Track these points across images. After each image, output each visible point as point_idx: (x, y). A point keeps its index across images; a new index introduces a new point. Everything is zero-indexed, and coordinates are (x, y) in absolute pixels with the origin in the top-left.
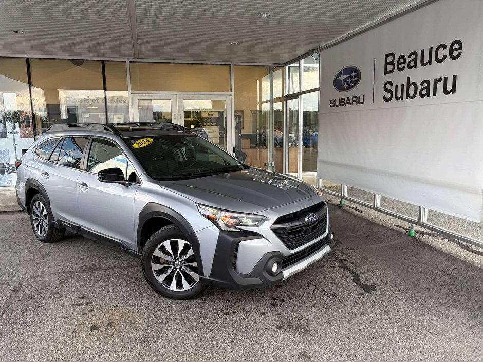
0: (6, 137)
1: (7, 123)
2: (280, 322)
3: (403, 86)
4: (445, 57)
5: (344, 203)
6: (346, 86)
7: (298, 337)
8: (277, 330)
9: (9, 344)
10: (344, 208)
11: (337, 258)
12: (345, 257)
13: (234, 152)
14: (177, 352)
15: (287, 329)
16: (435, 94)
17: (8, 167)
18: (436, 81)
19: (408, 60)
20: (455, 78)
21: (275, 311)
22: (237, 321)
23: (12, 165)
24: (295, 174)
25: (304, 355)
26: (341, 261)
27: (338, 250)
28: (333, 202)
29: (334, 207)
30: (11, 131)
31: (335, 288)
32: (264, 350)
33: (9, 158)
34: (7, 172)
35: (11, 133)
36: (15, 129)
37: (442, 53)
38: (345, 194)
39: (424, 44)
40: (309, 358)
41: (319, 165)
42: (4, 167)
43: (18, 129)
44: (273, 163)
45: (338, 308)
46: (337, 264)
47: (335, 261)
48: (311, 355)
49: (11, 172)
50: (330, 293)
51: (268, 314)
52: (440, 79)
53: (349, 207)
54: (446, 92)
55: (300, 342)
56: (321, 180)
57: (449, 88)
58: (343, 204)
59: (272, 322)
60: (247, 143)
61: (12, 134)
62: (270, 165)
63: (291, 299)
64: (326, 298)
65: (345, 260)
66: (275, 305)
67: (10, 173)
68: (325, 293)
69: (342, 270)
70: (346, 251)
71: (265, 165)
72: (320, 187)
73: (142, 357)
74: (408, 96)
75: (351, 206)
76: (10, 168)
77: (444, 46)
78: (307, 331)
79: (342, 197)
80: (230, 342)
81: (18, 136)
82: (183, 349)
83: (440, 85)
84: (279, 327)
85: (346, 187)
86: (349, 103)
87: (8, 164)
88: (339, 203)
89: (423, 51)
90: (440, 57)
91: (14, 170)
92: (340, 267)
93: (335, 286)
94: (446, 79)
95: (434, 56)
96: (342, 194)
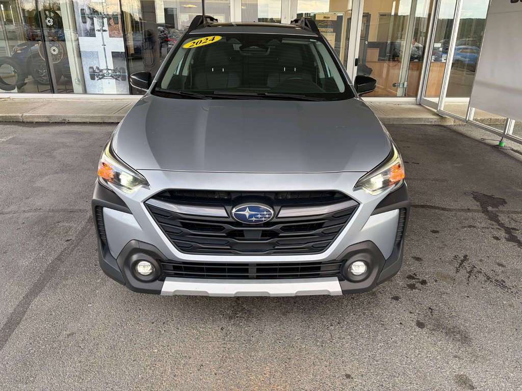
0: (94, 36)
1: (94, 18)
2: (422, 317)
5: (506, 143)
7: (451, 347)
8: (418, 329)
9: (73, 293)
10: (505, 151)
11: (502, 225)
12: (513, 225)
13: (356, 65)
14: (275, 341)
15: (433, 330)
17: (98, 71)
21: (414, 297)
22: (359, 305)
23: (102, 70)
24: (435, 100)
25: (463, 381)
26: (508, 231)
27: (502, 212)
28: (488, 141)
29: (489, 148)
30: (99, 29)
31: (503, 272)
32: (401, 361)
33: (99, 61)
34: (97, 77)
35: (99, 31)
36: (103, 26)
38: (510, 131)
40: (472, 387)
41: (475, 89)
42: (94, 71)
43: (106, 27)
44: (406, 84)
45: (510, 306)
46: (502, 234)
47: (499, 229)
48: (475, 381)
49: (102, 78)
50: (497, 281)
51: (403, 299)
53: (513, 150)
55: (455, 357)
56: (474, 109)
58: (503, 145)
59: (410, 315)
60: (374, 54)
61: (100, 33)
62: (401, 86)
63: (436, 281)
64: (490, 287)
65: (513, 229)
66: (412, 287)
67: (100, 79)
68: (488, 278)
69: (511, 244)
70: (515, 216)
71: (394, 85)
72: (471, 119)
73: (230, 341)
75: (515, 149)
76: (101, 73)
78: (465, 339)
79: (504, 136)
80: (349, 337)
81: (106, 34)
82: (283, 338)
84: (420, 325)
85: (514, 122)
87: (98, 68)
88: (498, 143)
91: (105, 76)
92: (508, 240)
93: (503, 269)
96: (505, 131)
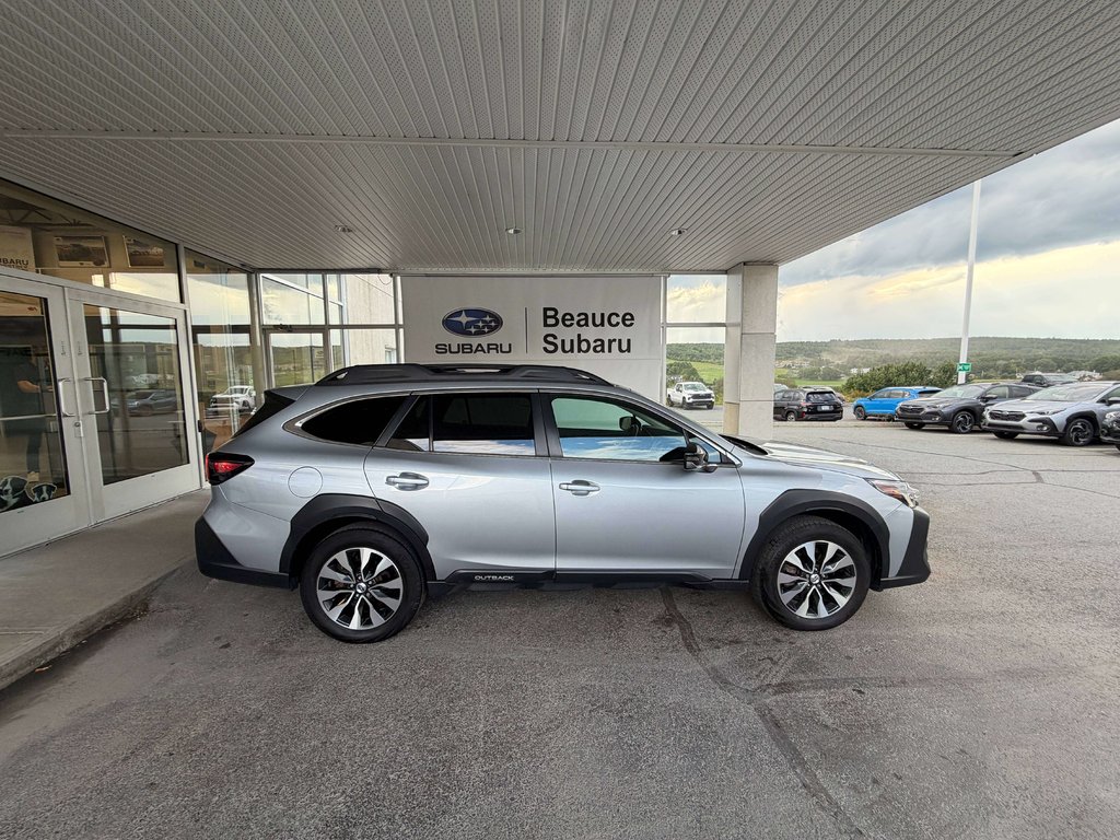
3: (572, 341)
4: (618, 323)
6: (473, 330)
16: (610, 351)
18: (610, 342)
19: (576, 319)
20: (629, 341)
37: (614, 320)
39: (595, 308)
52: (615, 340)
54: (621, 350)
57: (624, 347)
74: (580, 350)
77: (617, 315)
83: (615, 345)
86: (483, 350)
89: (594, 315)
90: (614, 322)
94: (620, 340)
95: (606, 320)
